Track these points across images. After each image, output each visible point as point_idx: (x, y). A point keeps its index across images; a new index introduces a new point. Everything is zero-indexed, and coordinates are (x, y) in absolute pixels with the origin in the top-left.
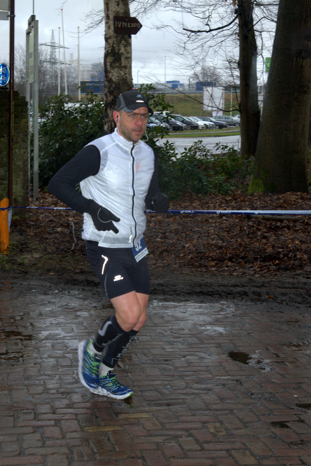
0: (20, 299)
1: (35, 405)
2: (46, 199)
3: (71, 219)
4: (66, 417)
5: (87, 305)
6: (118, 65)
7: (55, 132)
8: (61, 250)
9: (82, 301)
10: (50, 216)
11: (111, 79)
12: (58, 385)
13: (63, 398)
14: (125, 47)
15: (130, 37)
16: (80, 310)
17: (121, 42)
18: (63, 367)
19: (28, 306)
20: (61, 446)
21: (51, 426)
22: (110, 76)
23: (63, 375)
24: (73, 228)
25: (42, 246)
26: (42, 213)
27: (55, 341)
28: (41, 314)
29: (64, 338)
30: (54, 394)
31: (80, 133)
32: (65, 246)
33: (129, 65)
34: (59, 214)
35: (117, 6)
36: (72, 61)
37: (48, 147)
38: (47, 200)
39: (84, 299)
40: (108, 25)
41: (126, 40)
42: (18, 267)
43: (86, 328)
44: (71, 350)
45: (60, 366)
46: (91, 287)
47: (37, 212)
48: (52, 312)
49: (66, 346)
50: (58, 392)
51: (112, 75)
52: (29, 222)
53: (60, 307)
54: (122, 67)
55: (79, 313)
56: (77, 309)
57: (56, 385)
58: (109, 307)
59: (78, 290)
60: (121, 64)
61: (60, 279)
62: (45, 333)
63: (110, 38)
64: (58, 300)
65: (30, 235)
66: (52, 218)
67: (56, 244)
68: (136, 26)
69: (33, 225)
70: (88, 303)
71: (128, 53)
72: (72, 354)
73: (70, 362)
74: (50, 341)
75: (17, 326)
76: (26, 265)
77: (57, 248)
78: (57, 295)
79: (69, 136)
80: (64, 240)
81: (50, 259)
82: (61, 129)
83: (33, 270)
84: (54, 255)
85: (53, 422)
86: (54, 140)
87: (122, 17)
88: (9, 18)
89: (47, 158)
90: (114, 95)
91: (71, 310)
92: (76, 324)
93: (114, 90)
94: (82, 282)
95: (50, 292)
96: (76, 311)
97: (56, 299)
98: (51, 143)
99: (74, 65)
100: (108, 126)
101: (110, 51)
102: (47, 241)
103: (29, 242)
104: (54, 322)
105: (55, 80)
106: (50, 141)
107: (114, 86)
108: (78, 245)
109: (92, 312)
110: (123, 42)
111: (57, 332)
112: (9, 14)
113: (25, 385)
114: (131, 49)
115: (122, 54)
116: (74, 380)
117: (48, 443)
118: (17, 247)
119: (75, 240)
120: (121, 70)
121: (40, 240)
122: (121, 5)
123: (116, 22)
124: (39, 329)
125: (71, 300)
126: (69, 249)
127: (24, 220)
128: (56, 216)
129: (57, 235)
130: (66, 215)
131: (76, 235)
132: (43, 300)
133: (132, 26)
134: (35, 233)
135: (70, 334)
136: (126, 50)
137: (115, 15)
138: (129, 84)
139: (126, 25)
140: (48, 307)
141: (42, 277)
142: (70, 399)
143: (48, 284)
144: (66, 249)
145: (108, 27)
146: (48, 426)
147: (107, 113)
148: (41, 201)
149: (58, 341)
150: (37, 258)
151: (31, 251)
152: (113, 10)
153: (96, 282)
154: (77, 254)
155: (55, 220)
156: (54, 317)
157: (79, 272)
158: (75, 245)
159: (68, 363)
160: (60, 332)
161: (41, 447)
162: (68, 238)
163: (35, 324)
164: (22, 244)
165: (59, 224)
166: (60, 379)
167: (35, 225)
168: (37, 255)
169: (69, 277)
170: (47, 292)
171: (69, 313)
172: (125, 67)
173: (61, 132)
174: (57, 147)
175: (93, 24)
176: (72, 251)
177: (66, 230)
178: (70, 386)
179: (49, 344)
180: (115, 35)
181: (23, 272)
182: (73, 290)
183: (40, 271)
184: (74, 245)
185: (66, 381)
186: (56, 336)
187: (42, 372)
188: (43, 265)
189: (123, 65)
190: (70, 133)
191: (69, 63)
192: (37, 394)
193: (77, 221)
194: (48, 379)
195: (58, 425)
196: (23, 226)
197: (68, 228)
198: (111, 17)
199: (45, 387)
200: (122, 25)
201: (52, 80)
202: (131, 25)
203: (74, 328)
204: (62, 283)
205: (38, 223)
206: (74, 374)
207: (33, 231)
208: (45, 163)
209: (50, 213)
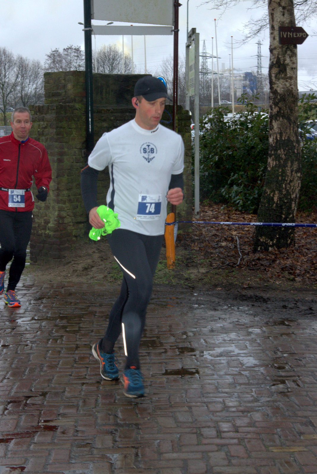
0: (190, 315)
1: (217, 422)
2: (206, 212)
3: (234, 233)
4: (249, 436)
5: (258, 321)
6: (283, 76)
7: (215, 144)
8: (227, 265)
9: (253, 317)
10: (212, 230)
11: (276, 90)
12: (238, 403)
13: (244, 417)
14: (290, 57)
15: (296, 47)
16: (252, 327)
17: (286, 52)
18: (240, 384)
19: (199, 321)
20: (247, 466)
21: (235, 444)
22: (275, 88)
23: (241, 392)
24: (238, 242)
25: (207, 261)
26: (204, 227)
27: (229, 358)
28: (212, 331)
29: (238, 355)
30: (234, 412)
31: (240, 145)
32: (231, 260)
33: (294, 76)
34: (221, 228)
35: (282, 16)
36: (225, 71)
37: (208, 159)
38: (207, 214)
39: (255, 316)
40: (273, 35)
41: (291, 51)
42: (185, 282)
43: (259, 345)
44: (247, 367)
45: (238, 383)
46: (260, 303)
47: (199, 226)
48: (223, 328)
49: (241, 364)
50: (238, 411)
51: (278, 87)
52: (193, 236)
53: (230, 323)
54: (287, 78)
55: (250, 330)
56: (248, 326)
57: (235, 403)
58: (281, 324)
59: (248, 306)
60: (286, 75)
61: (229, 294)
62: (218, 350)
63: (275, 48)
64: (227, 316)
65: (195, 250)
66: (214, 232)
67: (221, 258)
68: (302, 36)
69: (197, 239)
70: (259, 319)
71: (293, 63)
72: (248, 372)
73: (246, 379)
74: (225, 358)
75: (190, 342)
76: (193, 280)
77: (223, 263)
78: (227, 311)
79: (229, 148)
80: (229, 255)
81: (216, 274)
82: (221, 141)
83: (200, 285)
84: (220, 270)
85: (235, 441)
86: (214, 152)
87: (288, 27)
88: (173, 32)
89: (207, 171)
90: (279, 107)
91: (242, 327)
92: (249, 341)
93: (279, 102)
94: (251, 297)
95: (219, 308)
96: (247, 327)
97: (226, 314)
98: (211, 156)
99: (225, 74)
100: (274, 138)
101: (275, 62)
102: (212, 255)
103: (194, 256)
104: (226, 338)
105: (206, 90)
106: (209, 154)
107: (279, 97)
108: (244, 260)
109: (264, 329)
110: (289, 52)
111: (230, 349)
112: (173, 29)
113: (205, 403)
114: (296, 59)
115: (288, 65)
116: (252, 398)
117: (234, 461)
118: (183, 262)
119: (240, 254)
120: (287, 81)
121: (205, 254)
122: (286, 15)
123: (281, 33)
124: (211, 345)
125: (241, 316)
126: (235, 264)
127: (188, 235)
128: (218, 230)
129: (221, 250)
130: (228, 229)
131: (241, 249)
132: (213, 316)
133: (298, 35)
134: (200, 248)
135: (245, 351)
136: (291, 61)
137: (280, 25)
138: (295, 96)
139: (291, 35)
140: (219, 323)
141: (210, 293)
142: (251, 417)
143: (217, 300)
144: (232, 264)
145: (273, 38)
146: (232, 445)
147: (272, 126)
148: (202, 215)
149: (233, 358)
150: (203, 273)
151: (196, 266)
152: (278, 20)
153: (265, 298)
154: (243, 269)
155: (218, 234)
156: (226, 333)
157: (247, 287)
158: (241, 260)
159: (245, 381)
160: (233, 349)
161: (228, 466)
162: (233, 253)
163: (209, 340)
164: (187, 259)
165: (223, 238)
166: (239, 397)
167: (199, 239)
168: (203, 270)
169: (237, 292)
170: (217, 308)
171: (240, 329)
172: (291, 78)
173: (221, 145)
174: (217, 159)
175: (252, 34)
176: (238, 266)
177: (230, 245)
178: (249, 405)
179: (224, 360)
180: (280, 46)
181: (190, 287)
182: (243, 306)
183: (207, 286)
184: (239, 259)
185: (245, 399)
186: (230, 353)
187: (220, 389)
188: (210, 280)
189: (288, 76)
190: (230, 146)
191: (220, 73)
192: (217, 412)
193: (240, 235)
194: (227, 397)
195: (241, 443)
196: (187, 241)
197: (232, 242)
198: (276, 27)
199: (225, 404)
200: (287, 35)
201: (204, 91)
202: (296, 35)
203: (248, 345)
204: (230, 299)
205: (202, 237)
206: (252, 392)
207: (197, 245)
208: (204, 176)
209: (212, 227)
